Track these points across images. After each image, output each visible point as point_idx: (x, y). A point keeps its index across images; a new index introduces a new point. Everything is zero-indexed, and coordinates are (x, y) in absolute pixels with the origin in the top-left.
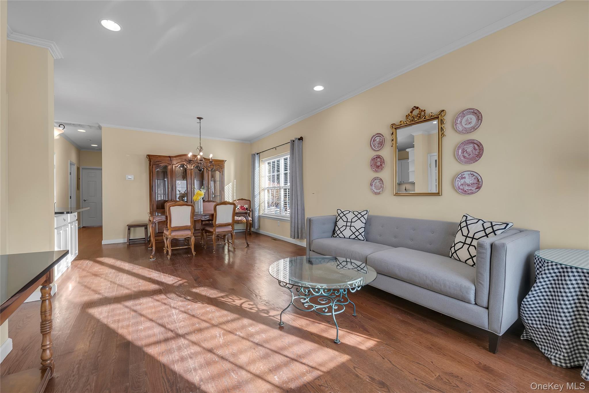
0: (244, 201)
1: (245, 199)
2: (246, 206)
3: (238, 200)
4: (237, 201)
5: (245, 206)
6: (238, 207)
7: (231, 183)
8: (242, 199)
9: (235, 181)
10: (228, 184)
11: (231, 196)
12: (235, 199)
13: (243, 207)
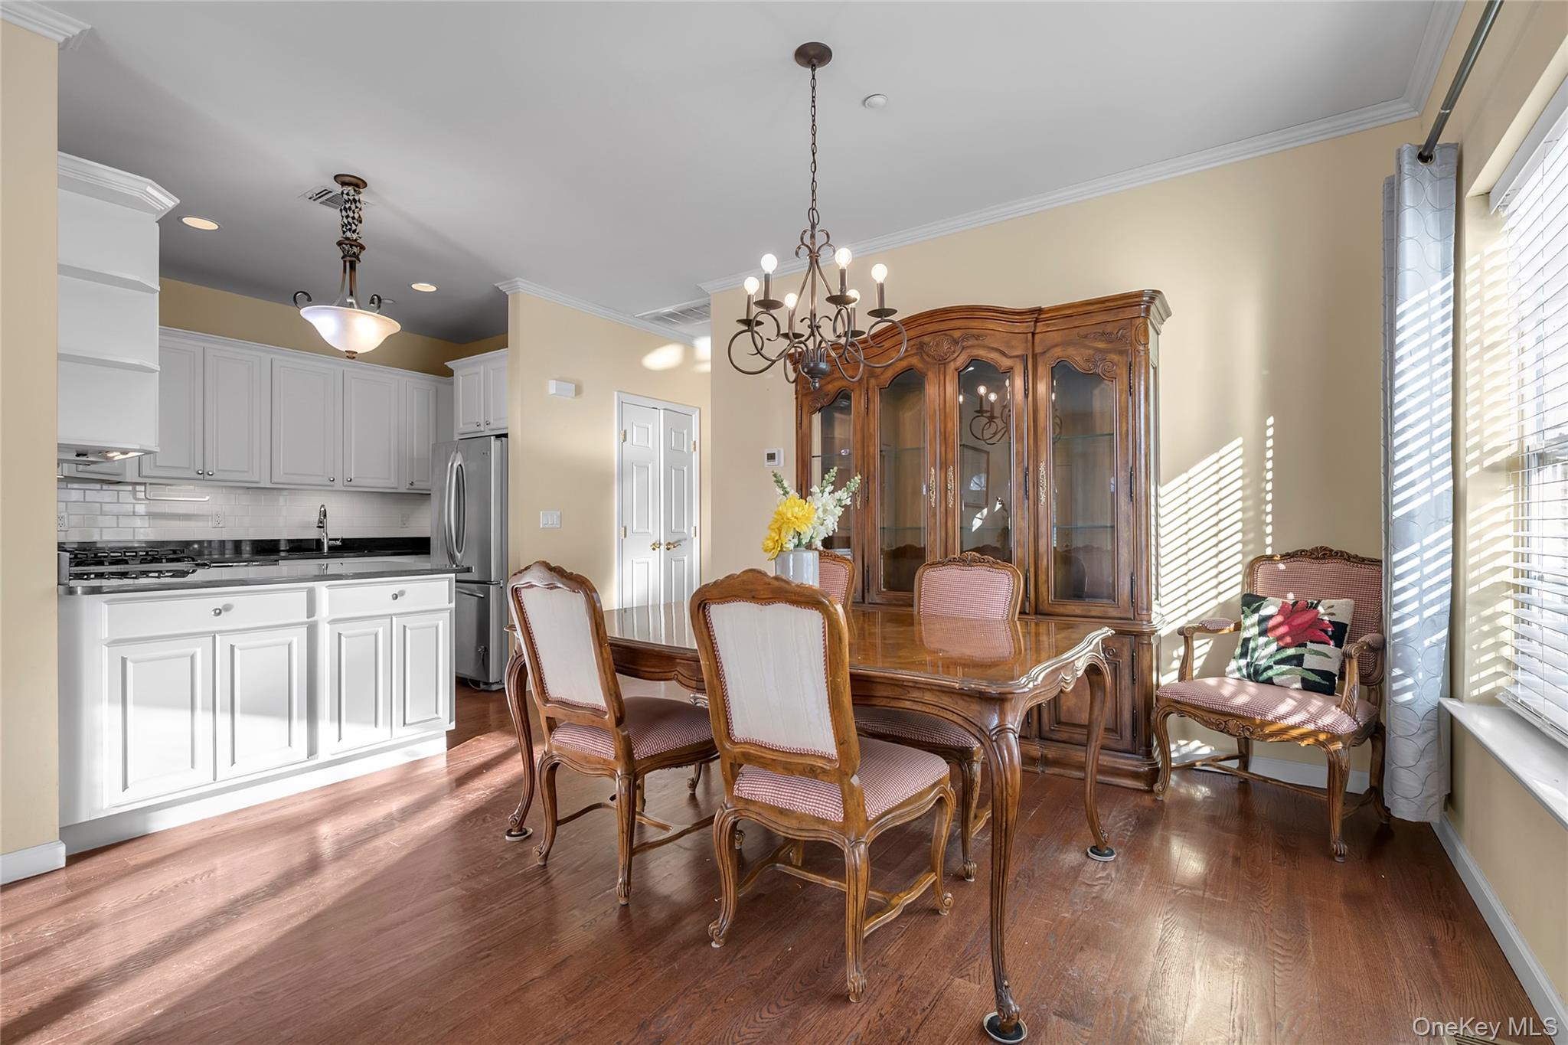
0: (1331, 567)
1: (1346, 557)
2: (1334, 608)
3: (1287, 557)
4: (1282, 566)
5: (1321, 609)
6: (1266, 611)
7: (1239, 441)
8: (1323, 554)
9: (1270, 421)
10: (1217, 450)
11: (1239, 526)
12: (1269, 552)
13: (1308, 616)
